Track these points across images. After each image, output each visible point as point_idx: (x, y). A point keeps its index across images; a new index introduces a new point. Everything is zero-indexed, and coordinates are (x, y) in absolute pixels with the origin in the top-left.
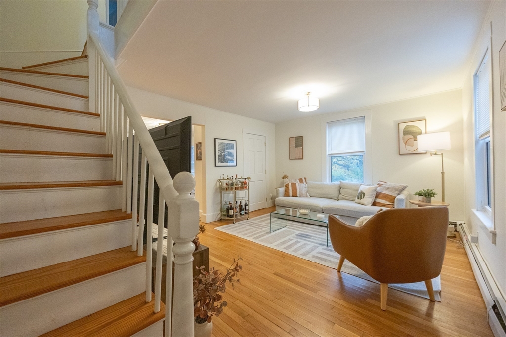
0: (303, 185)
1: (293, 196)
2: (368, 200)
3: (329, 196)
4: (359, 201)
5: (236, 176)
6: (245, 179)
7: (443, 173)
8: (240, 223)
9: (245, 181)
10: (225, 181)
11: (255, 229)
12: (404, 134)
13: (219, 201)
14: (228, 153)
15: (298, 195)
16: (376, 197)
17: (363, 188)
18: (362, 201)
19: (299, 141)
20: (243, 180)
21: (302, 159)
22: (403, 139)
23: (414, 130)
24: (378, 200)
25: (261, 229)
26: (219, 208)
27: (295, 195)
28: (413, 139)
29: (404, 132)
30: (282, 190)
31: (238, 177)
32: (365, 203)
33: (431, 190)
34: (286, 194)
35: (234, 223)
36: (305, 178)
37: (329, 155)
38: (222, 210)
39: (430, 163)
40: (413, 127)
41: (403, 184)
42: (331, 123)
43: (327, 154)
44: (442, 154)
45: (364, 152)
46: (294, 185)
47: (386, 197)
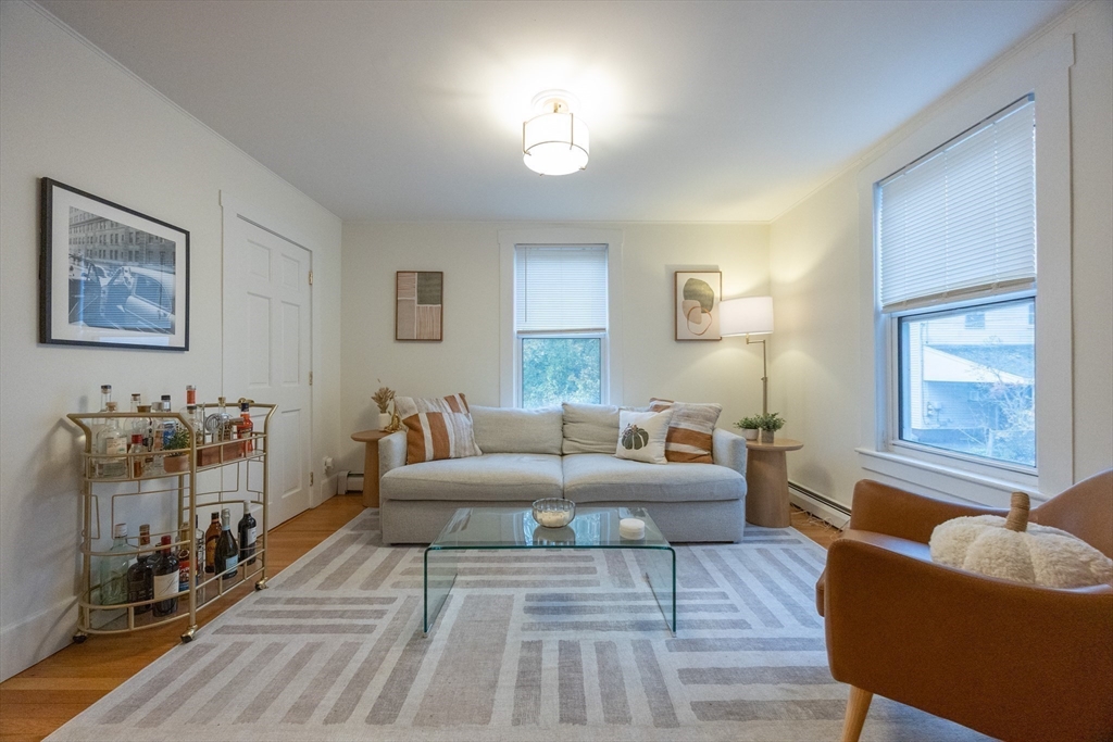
0: (462, 417)
1: (435, 459)
2: (656, 448)
3: (541, 447)
4: (633, 452)
5: (191, 395)
6: (244, 406)
7: (765, 380)
8: (225, 630)
9: (246, 419)
10: (128, 425)
11: (335, 642)
12: (686, 297)
13: (71, 539)
14: (142, 279)
15: (452, 454)
16: (669, 440)
17: (629, 418)
18: (642, 452)
19: (431, 286)
20: (236, 413)
21: (441, 340)
22: (684, 307)
23: (702, 289)
24: (674, 447)
25: (368, 629)
26: (66, 577)
27: (442, 454)
28: (700, 310)
29: (685, 291)
30: (397, 441)
31: (198, 400)
32: (653, 456)
33: (774, 416)
34: (414, 454)
35: (187, 640)
36: (462, 396)
37: (519, 332)
38: (85, 586)
39: (727, 360)
40: (702, 283)
41: (713, 405)
42: (526, 249)
43: (515, 330)
44: (764, 342)
45: (604, 329)
46: (435, 419)
47: (690, 437)
